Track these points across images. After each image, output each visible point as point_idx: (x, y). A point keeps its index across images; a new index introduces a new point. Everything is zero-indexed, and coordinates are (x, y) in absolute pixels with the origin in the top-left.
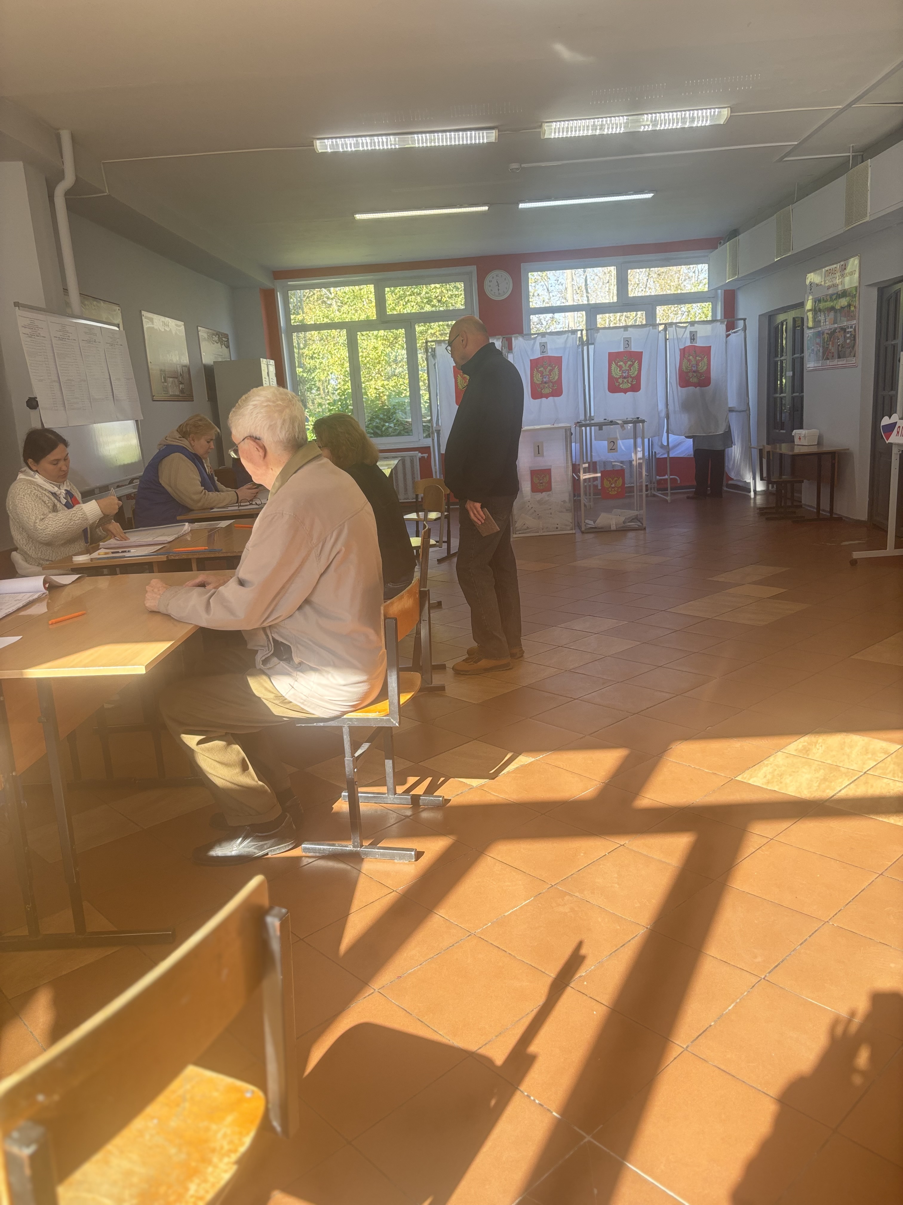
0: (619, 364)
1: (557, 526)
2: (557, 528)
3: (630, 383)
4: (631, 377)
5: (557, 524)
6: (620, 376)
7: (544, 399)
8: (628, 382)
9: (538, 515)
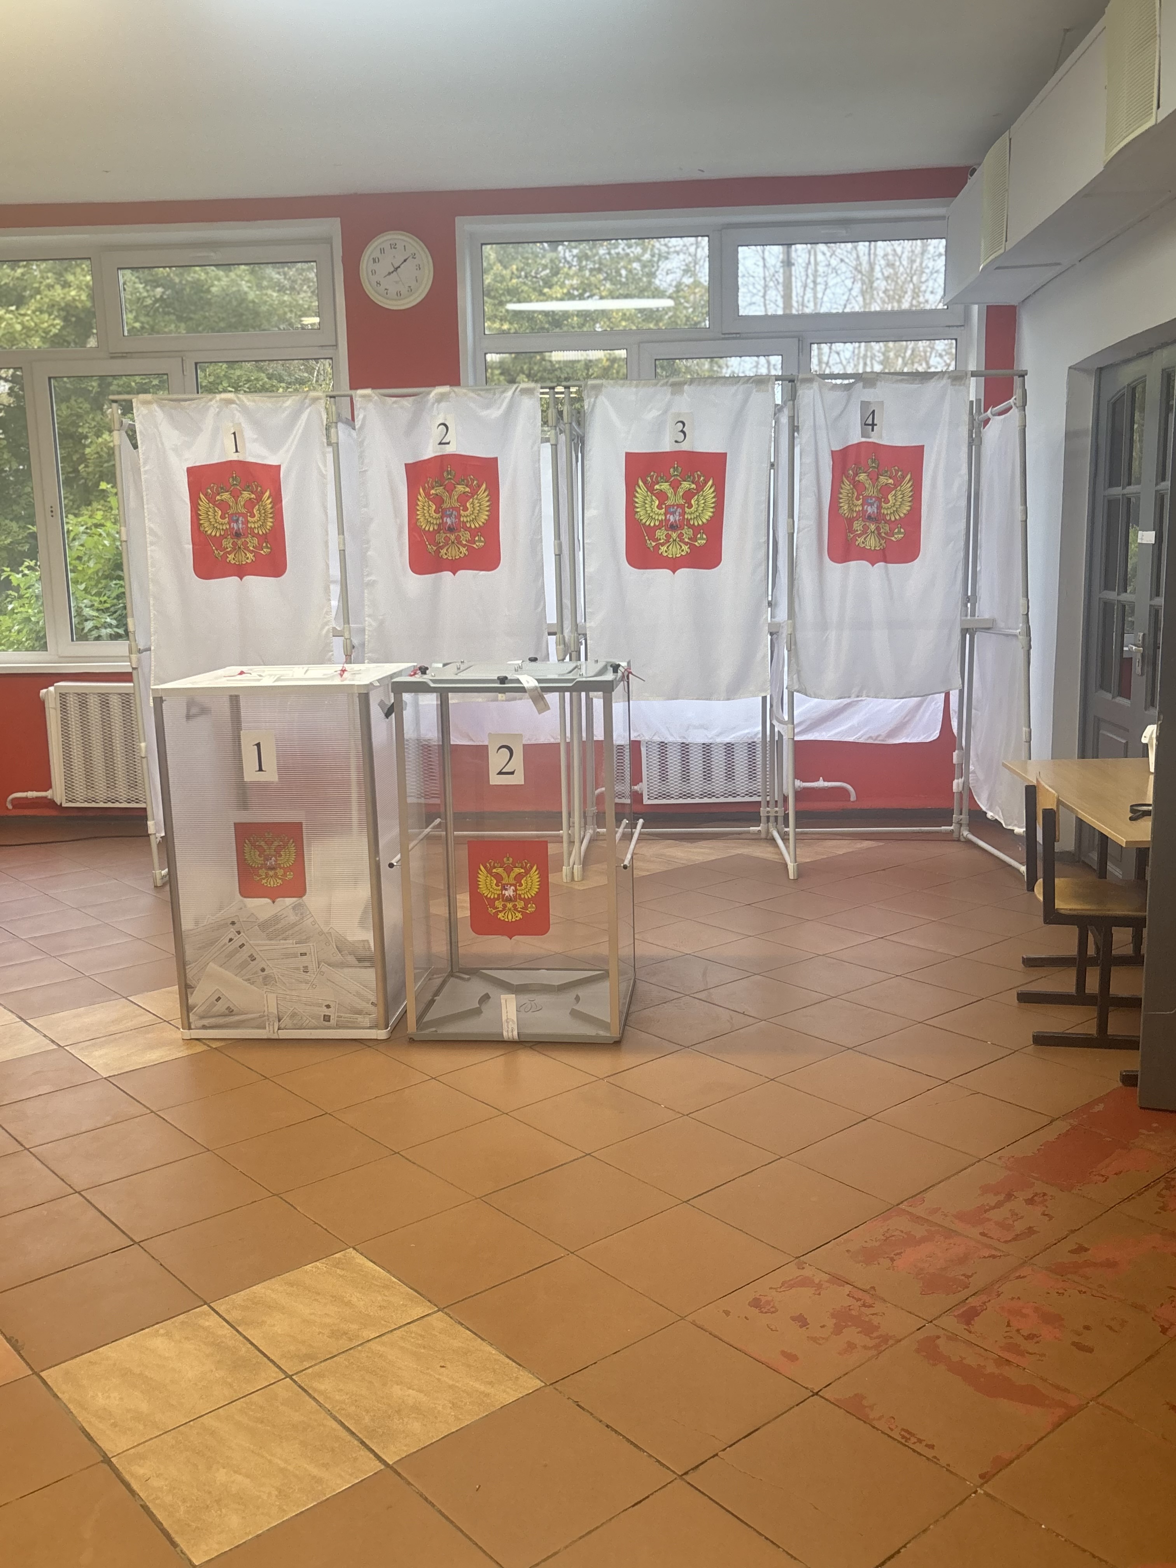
0: (657, 487)
1: (327, 1012)
2: (327, 1018)
3: (686, 544)
4: (691, 527)
5: (328, 1006)
6: (661, 522)
7: (447, 575)
8: (682, 540)
9: (263, 970)
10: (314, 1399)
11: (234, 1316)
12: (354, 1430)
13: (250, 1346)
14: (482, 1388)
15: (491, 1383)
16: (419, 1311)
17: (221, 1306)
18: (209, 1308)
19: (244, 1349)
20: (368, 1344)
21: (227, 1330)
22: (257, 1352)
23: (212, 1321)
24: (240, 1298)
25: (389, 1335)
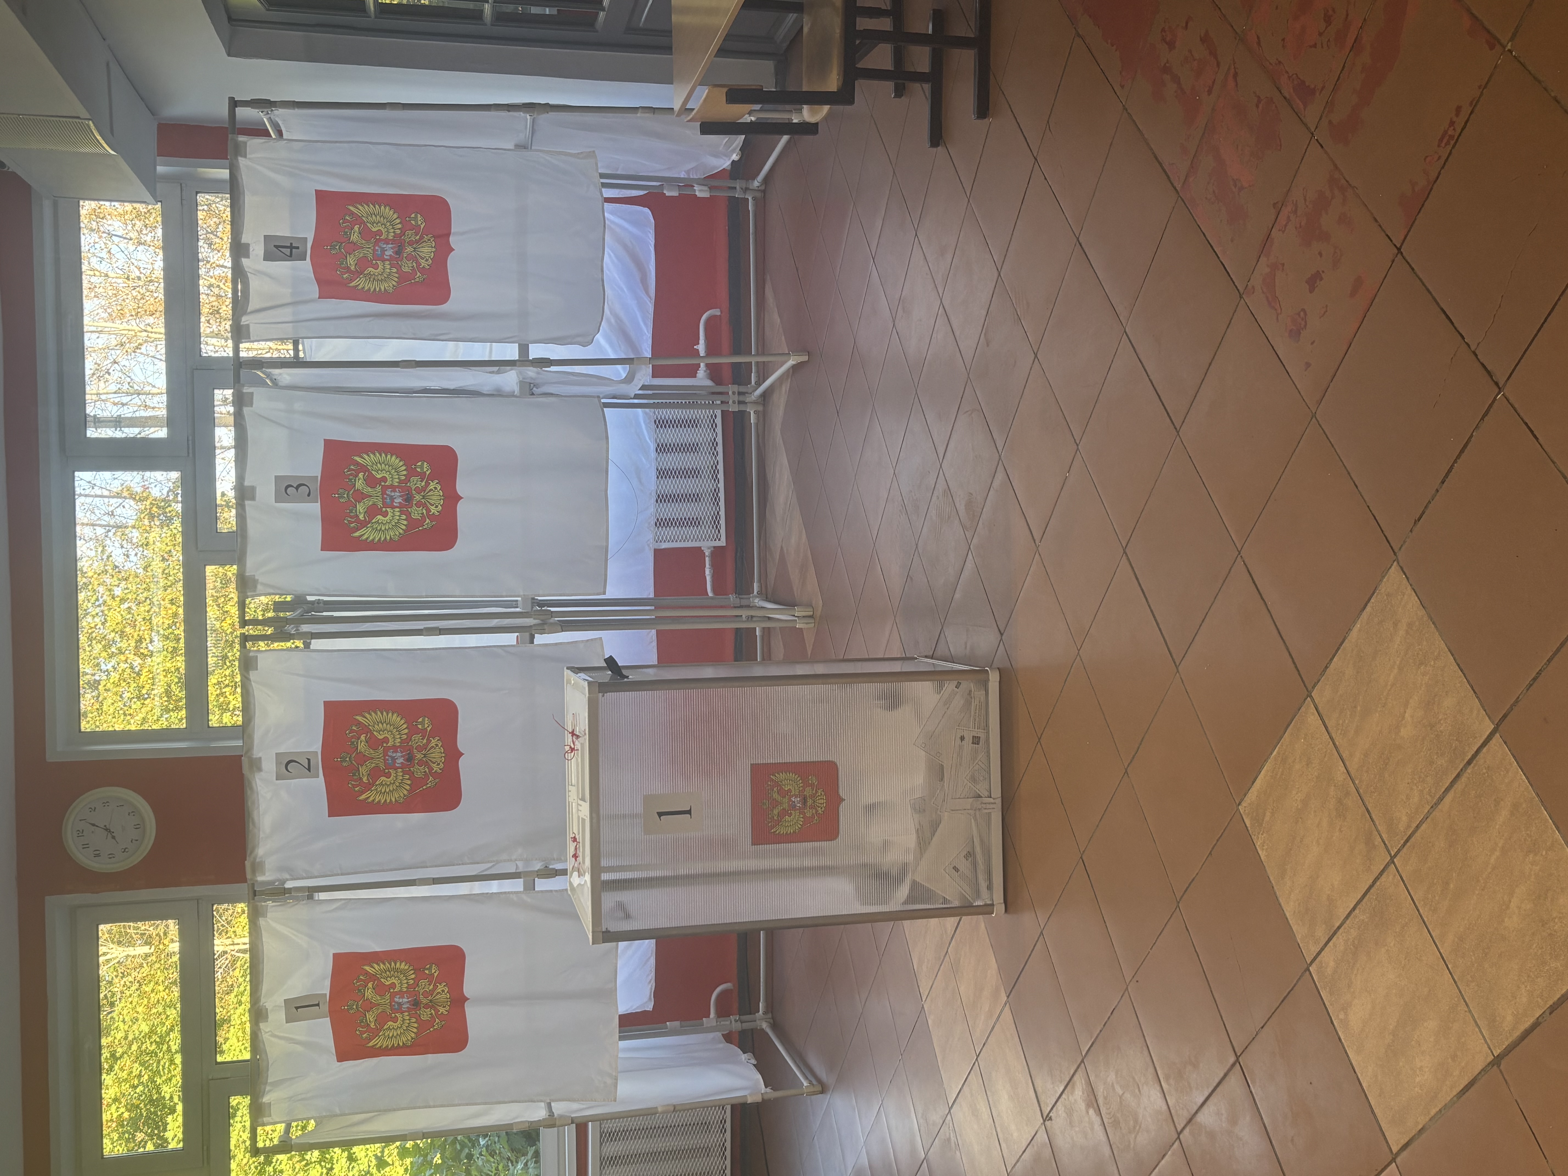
10: (1418, 827)
11: (1321, 934)
12: (1454, 776)
13: (1357, 911)
14: (1402, 633)
15: (1395, 625)
16: (1313, 719)
17: (1310, 950)
18: (1314, 965)
19: (1361, 915)
20: (1352, 774)
21: (1339, 940)
22: (1365, 900)
23: (1329, 958)
24: (1299, 931)
25: (1341, 750)
